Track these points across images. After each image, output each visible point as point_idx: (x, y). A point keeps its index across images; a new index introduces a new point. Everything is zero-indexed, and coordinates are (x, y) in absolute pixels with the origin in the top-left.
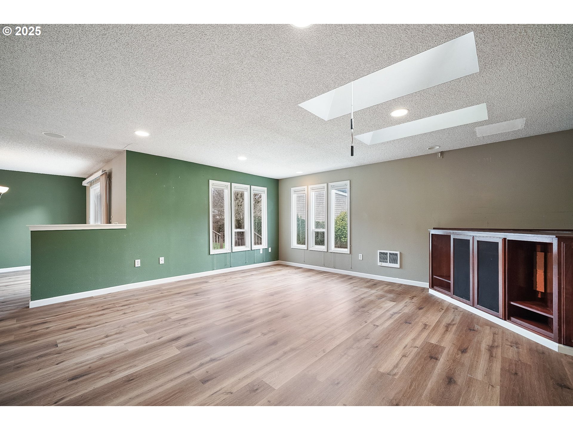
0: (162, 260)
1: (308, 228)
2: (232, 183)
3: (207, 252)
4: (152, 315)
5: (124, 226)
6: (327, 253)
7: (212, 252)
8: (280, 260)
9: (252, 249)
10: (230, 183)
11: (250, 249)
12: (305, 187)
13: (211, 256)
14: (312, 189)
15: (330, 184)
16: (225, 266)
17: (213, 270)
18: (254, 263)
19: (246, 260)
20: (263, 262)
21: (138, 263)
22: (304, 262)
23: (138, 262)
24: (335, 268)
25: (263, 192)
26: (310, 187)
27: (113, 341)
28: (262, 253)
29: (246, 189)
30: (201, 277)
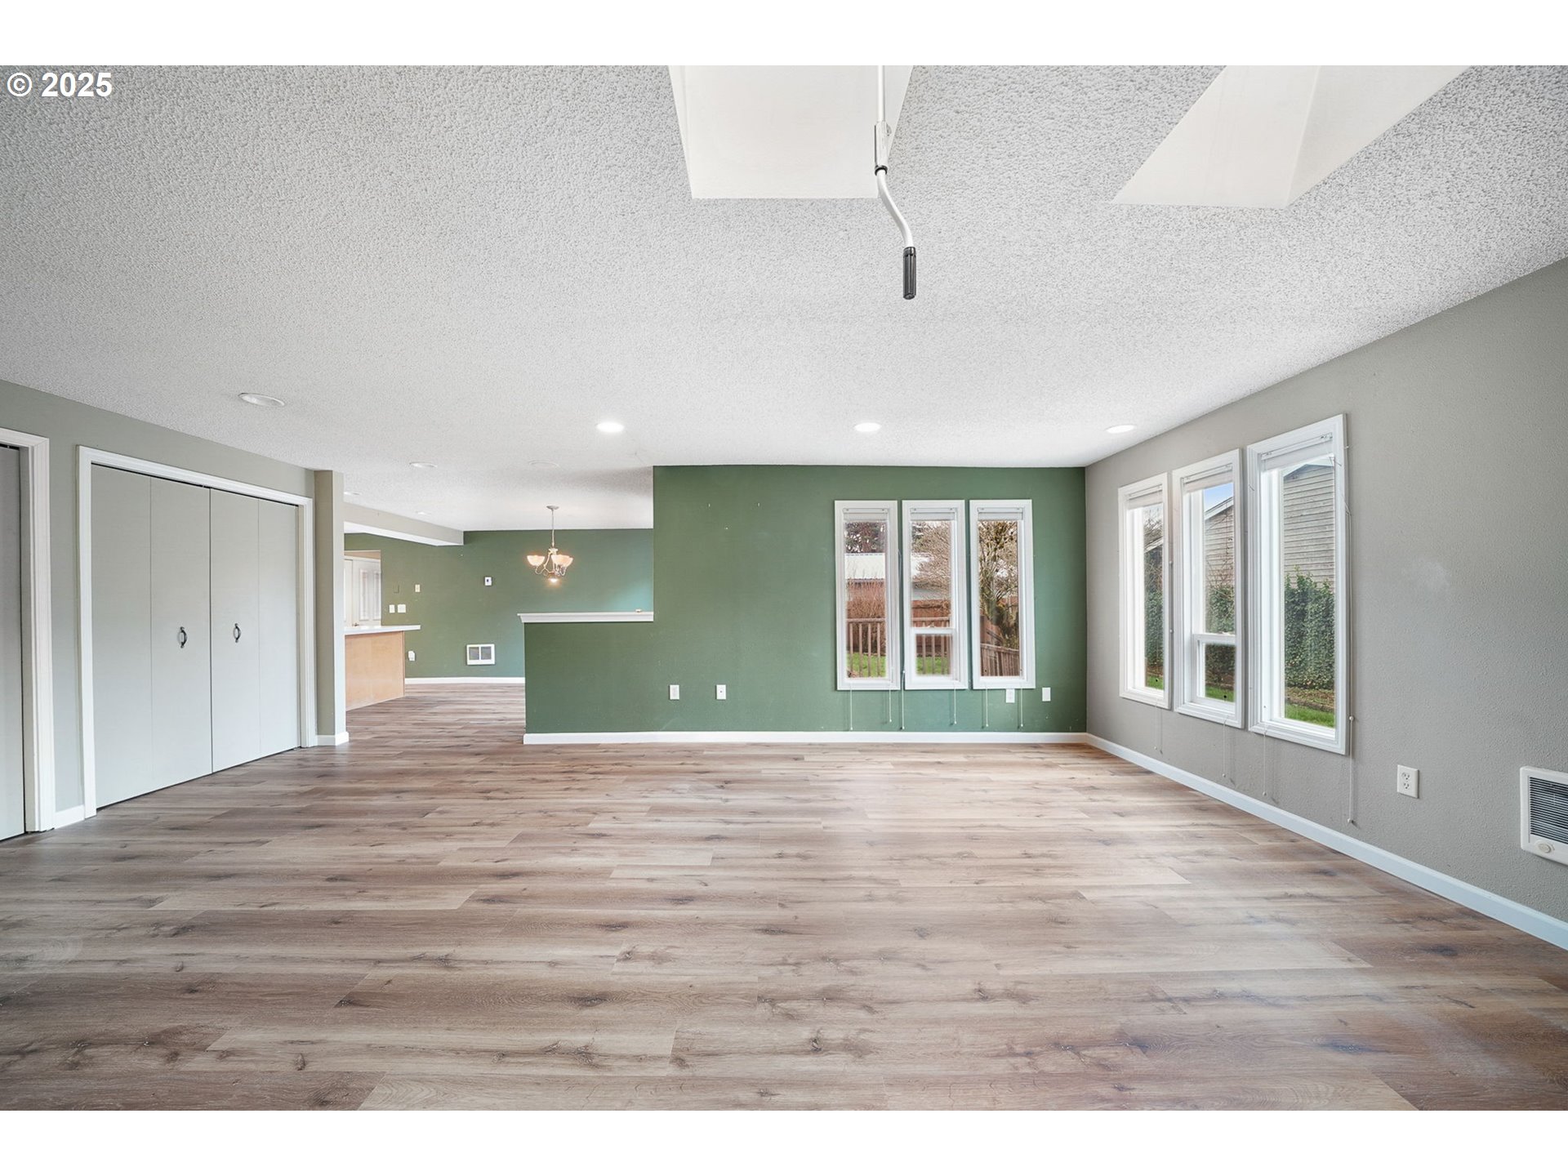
0: (722, 692)
1: (1172, 627)
2: (904, 502)
3: (830, 683)
4: (579, 807)
5: (649, 616)
6: (1244, 734)
7: (844, 683)
8: (1089, 733)
9: (974, 688)
10: (896, 502)
11: (966, 686)
12: (1162, 479)
13: (840, 694)
14: (1186, 481)
15: (1254, 449)
16: (884, 726)
17: (848, 730)
18: (983, 729)
19: (951, 716)
20: (1018, 729)
21: (675, 692)
22: (1160, 755)
23: (674, 689)
24: (1275, 802)
25: (1019, 512)
26: (1178, 474)
27: (465, 836)
28: (1013, 701)
29: (953, 511)
30: (810, 744)
